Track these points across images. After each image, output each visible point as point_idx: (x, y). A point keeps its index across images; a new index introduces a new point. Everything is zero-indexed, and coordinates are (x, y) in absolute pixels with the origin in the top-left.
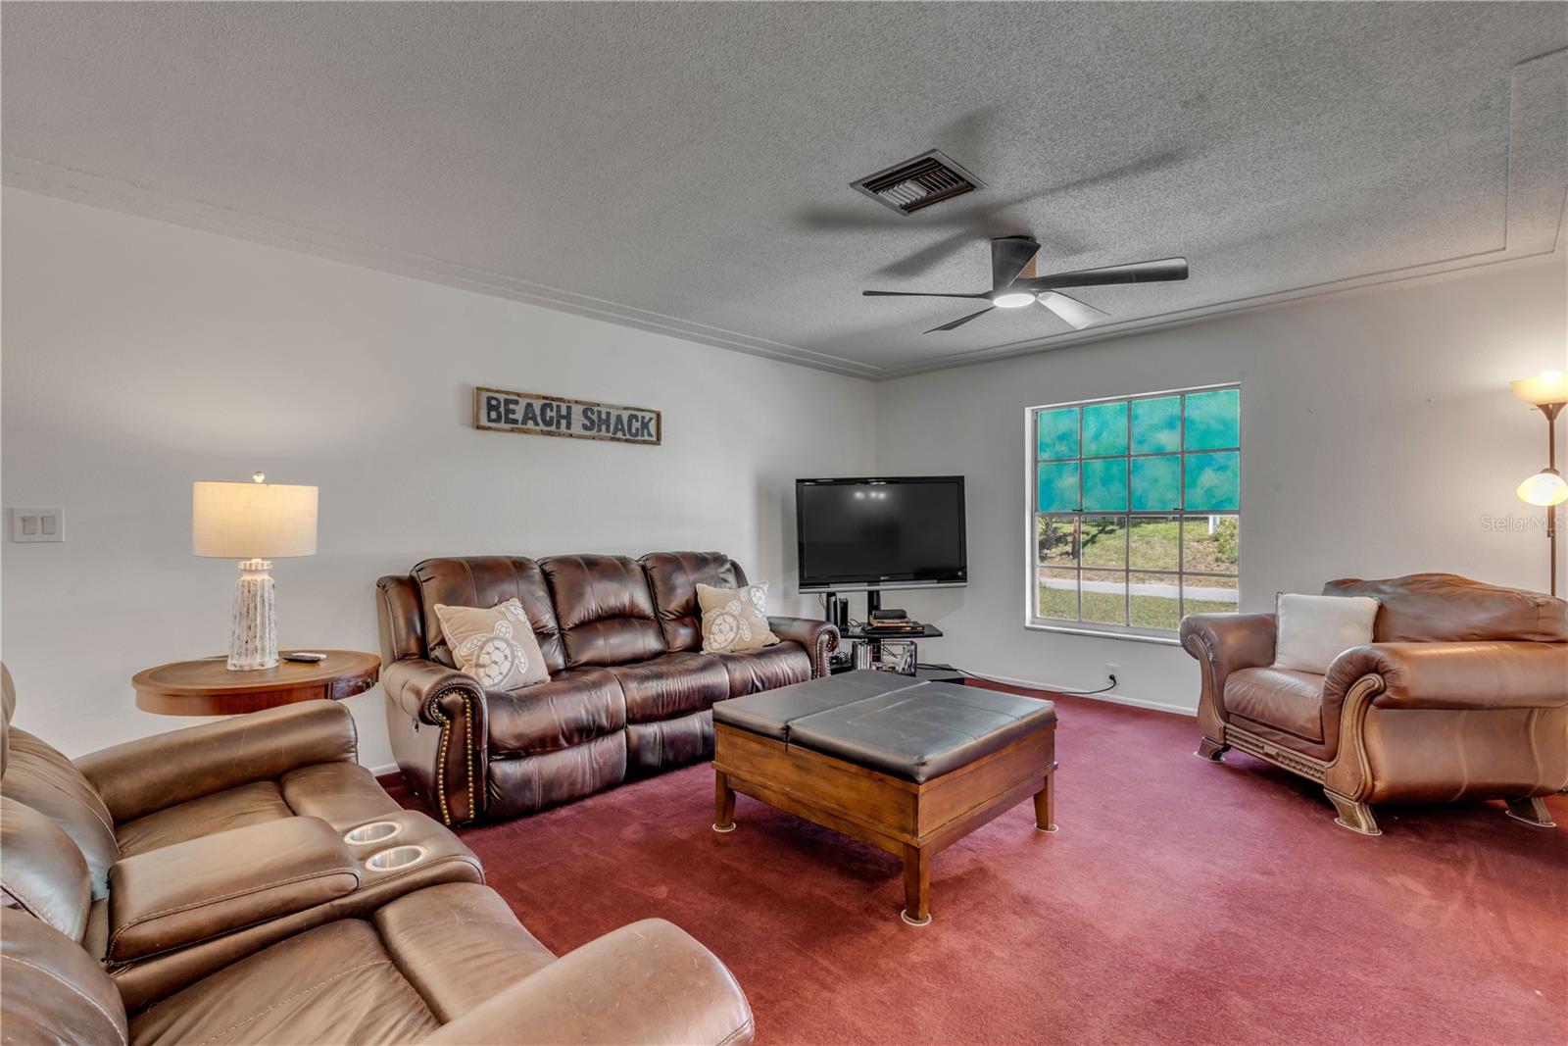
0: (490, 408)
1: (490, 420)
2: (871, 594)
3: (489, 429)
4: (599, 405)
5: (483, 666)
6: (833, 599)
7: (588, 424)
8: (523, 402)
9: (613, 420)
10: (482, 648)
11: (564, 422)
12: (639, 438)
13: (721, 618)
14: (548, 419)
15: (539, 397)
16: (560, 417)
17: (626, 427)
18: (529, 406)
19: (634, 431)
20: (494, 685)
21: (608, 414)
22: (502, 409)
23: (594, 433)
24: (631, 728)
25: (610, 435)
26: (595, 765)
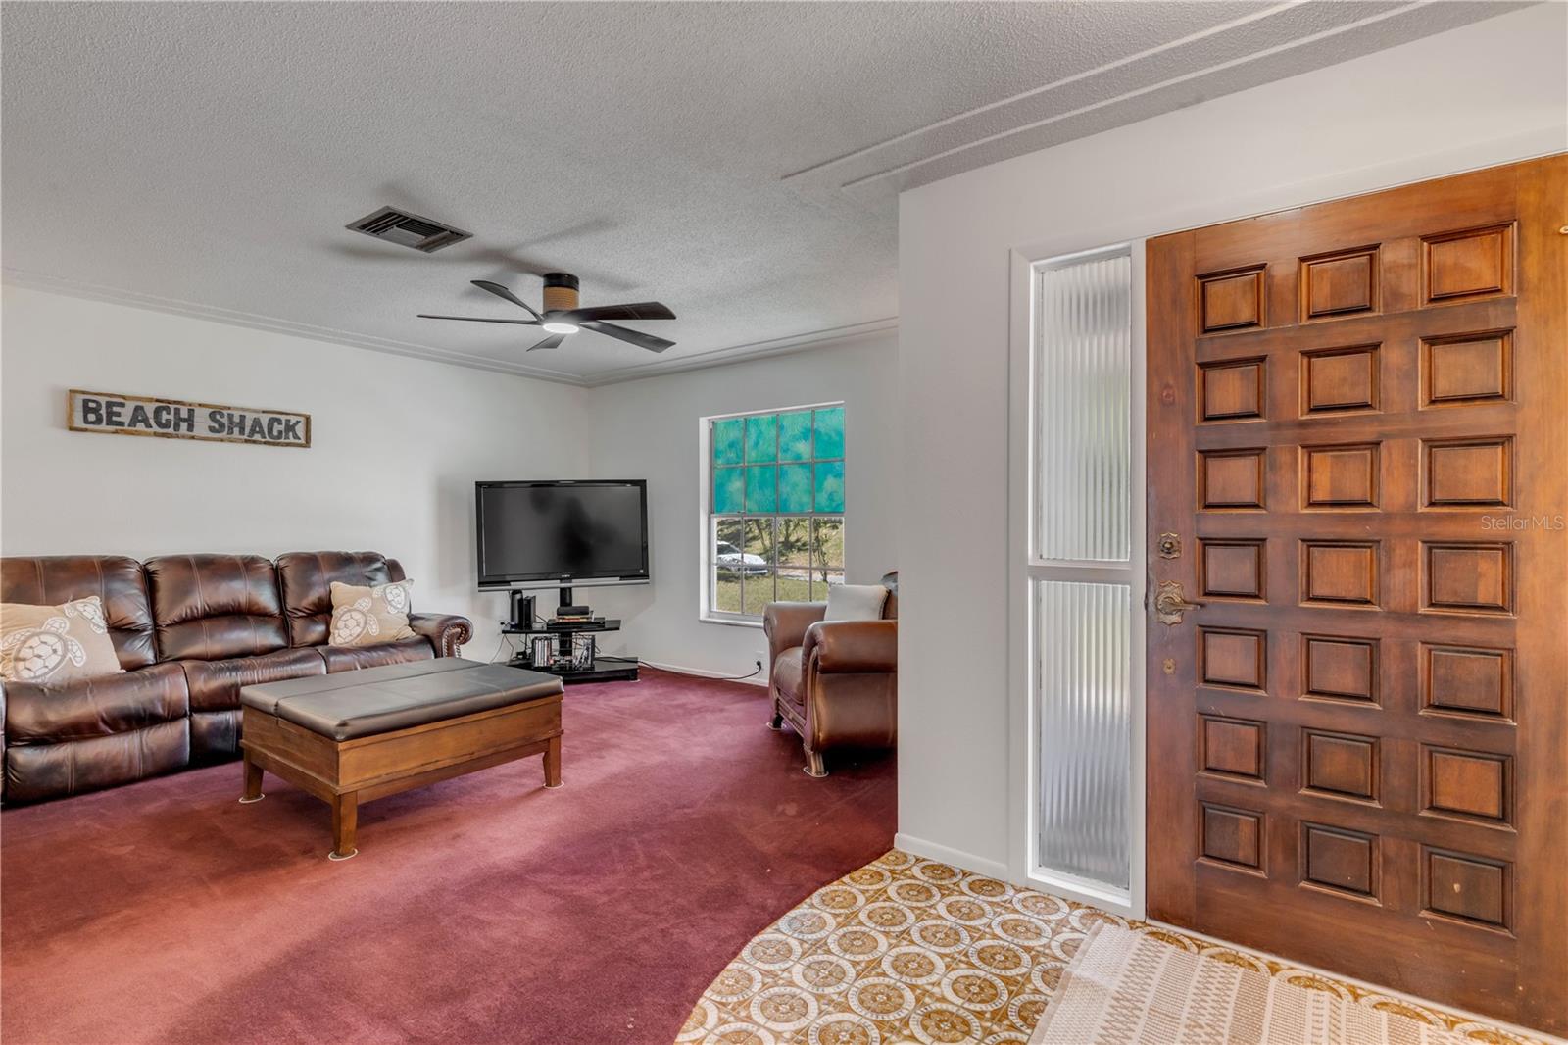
0: (87, 410)
1: (86, 422)
2: (562, 590)
3: (86, 430)
4: (229, 408)
5: (24, 659)
6: (518, 596)
7: (216, 426)
8: (131, 406)
9: (248, 424)
10: (24, 642)
11: (184, 426)
12: (282, 440)
13: (349, 614)
14: (163, 421)
15: (150, 400)
16: (179, 419)
17: (266, 431)
18: (138, 409)
19: (275, 433)
20: (35, 678)
21: (243, 417)
22: (103, 411)
23: (224, 435)
24: (197, 717)
25: (245, 437)
26: (145, 750)
